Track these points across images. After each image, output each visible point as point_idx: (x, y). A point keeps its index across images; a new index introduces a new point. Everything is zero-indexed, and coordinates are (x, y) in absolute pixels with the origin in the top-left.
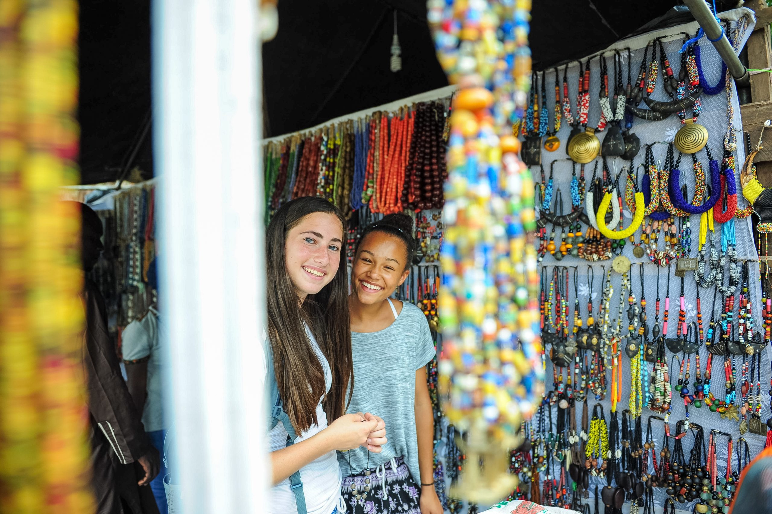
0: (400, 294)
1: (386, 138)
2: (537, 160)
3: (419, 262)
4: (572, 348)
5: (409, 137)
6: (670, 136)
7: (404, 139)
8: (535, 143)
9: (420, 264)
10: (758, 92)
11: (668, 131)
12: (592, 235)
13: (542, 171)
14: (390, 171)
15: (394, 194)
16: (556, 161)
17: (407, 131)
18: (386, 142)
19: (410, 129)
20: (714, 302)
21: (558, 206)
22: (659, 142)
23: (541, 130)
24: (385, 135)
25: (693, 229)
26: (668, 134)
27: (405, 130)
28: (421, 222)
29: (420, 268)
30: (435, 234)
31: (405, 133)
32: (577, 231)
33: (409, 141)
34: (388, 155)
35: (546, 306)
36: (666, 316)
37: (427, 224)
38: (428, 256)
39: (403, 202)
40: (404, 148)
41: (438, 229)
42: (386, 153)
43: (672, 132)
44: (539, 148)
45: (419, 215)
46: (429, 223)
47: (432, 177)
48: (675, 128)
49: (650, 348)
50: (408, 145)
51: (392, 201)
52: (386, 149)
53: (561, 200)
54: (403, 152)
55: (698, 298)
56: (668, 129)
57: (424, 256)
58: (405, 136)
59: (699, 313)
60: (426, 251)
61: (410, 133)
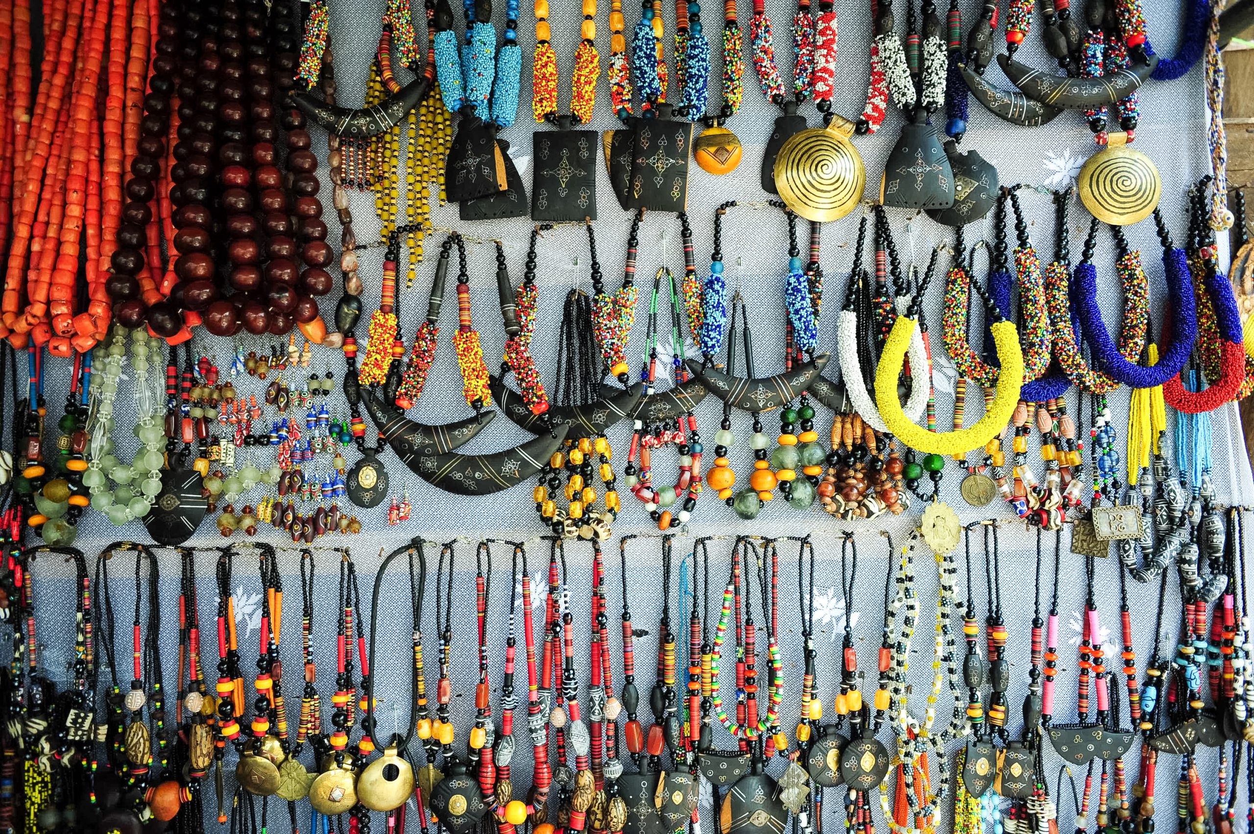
0: (96, 662)
1: (23, 43)
2: (676, 193)
3: (188, 534)
4: (797, 790)
5: (137, 53)
6: (1054, 173)
7: (117, 57)
8: (672, 141)
9: (187, 544)
10: (1236, 95)
11: (1049, 159)
12: (849, 442)
13: (686, 233)
14: (44, 174)
15: (68, 266)
16: (733, 204)
17: (130, 30)
18: (21, 60)
19: (139, 23)
20: (1160, 613)
21: (739, 348)
22: (1028, 186)
23: (695, 102)
24: (20, 29)
25: (1118, 427)
26: (1051, 166)
27: (119, 23)
28: (194, 382)
29: (188, 555)
30: (257, 428)
31: (118, 34)
32: (805, 429)
33: (135, 68)
34: (30, 111)
35: (707, 667)
36: (1050, 664)
37: (219, 388)
38: (228, 509)
39: (115, 300)
40: (116, 92)
41: (270, 409)
42: (21, 101)
43: (1061, 162)
44: (685, 157)
45: (182, 353)
46: (228, 385)
47: (256, 209)
48: (1067, 153)
49: (1016, 760)
50: (134, 82)
51: (62, 294)
52: (21, 86)
53: (746, 329)
54: (114, 104)
55: (1124, 608)
56: (1051, 154)
57: (211, 509)
58: (117, 48)
59: (1127, 649)
60: (222, 494)
61: (138, 40)
